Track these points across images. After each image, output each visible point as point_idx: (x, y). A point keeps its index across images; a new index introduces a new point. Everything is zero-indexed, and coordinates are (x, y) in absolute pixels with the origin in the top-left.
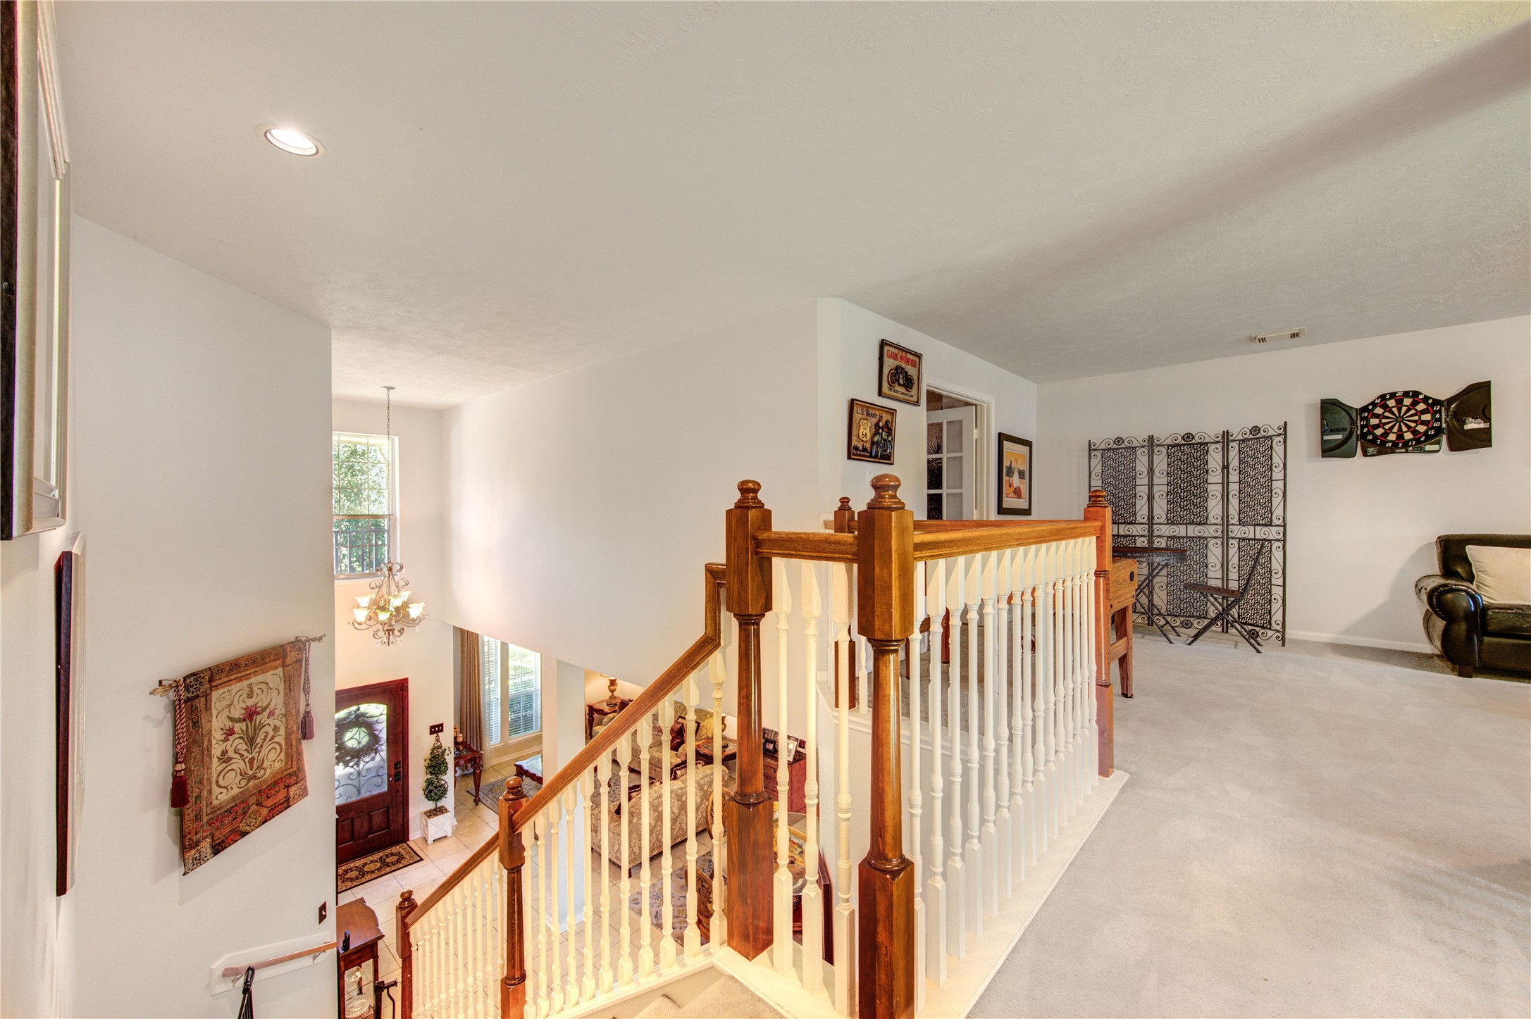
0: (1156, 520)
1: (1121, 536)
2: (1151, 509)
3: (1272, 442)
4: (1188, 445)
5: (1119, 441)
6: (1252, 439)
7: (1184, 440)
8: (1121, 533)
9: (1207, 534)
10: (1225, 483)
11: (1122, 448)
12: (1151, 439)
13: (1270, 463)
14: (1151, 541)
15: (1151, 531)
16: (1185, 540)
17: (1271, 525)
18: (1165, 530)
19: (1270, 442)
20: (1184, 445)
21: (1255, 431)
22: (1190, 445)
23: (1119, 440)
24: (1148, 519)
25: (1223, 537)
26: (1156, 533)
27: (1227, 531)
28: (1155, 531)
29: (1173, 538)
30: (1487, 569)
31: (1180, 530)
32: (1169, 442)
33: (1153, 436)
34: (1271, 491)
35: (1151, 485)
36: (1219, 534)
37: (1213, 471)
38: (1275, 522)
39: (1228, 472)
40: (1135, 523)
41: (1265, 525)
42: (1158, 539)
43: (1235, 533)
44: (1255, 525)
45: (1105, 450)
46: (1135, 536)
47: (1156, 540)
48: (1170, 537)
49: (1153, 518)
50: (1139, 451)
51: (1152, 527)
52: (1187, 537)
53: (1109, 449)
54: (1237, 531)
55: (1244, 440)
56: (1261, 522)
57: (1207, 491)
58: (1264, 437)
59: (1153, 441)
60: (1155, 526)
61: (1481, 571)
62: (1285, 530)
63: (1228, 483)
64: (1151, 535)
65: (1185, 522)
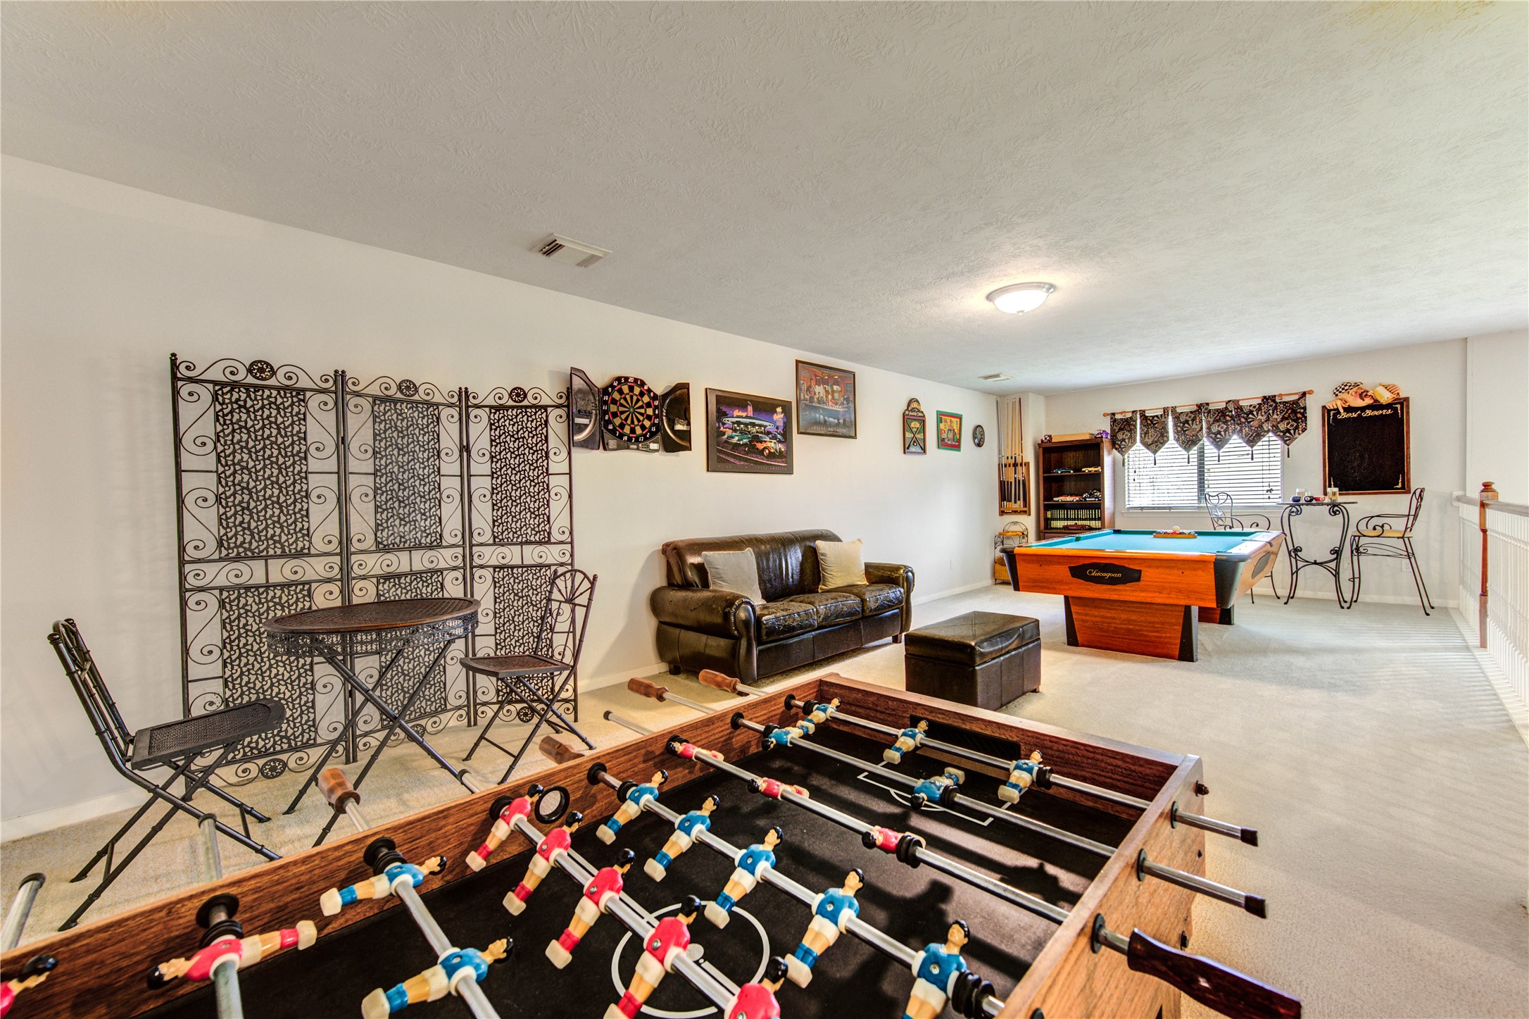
0: (356, 546)
1: (275, 586)
2: (344, 522)
3: (547, 416)
4: (408, 402)
5: (261, 370)
6: (513, 407)
7: (402, 392)
8: (275, 578)
9: (442, 565)
10: (465, 476)
11: (270, 388)
12: (340, 376)
13: (545, 447)
14: (346, 592)
15: (346, 569)
16: (408, 580)
17: (548, 542)
18: (374, 564)
19: (544, 415)
20: (402, 402)
21: (518, 395)
22: (412, 402)
23: (260, 368)
24: (340, 543)
25: (464, 568)
26: (357, 571)
27: (471, 555)
28: (355, 567)
29: (387, 577)
30: (723, 576)
31: (401, 562)
32: (375, 390)
33: (343, 372)
34: (549, 491)
35: (342, 473)
36: (459, 562)
37: (447, 454)
38: (556, 536)
39: (469, 456)
40: (309, 555)
41: (540, 543)
42: (361, 584)
43: (486, 558)
44: (521, 544)
45: (223, 385)
46: (309, 583)
47: (356, 585)
48: (382, 577)
49: (349, 540)
50: (314, 401)
51: (348, 560)
52: (412, 573)
53: (234, 385)
54: (491, 555)
55: (498, 408)
56: (532, 538)
57: (439, 488)
58: (534, 406)
59: (344, 383)
60: (354, 558)
61: (718, 578)
62: (572, 547)
63: (470, 476)
64: (346, 578)
65: (407, 545)
